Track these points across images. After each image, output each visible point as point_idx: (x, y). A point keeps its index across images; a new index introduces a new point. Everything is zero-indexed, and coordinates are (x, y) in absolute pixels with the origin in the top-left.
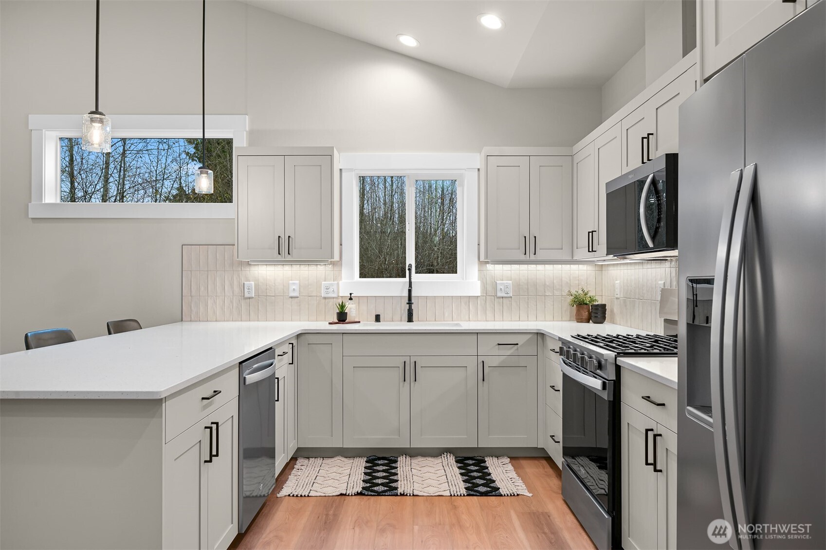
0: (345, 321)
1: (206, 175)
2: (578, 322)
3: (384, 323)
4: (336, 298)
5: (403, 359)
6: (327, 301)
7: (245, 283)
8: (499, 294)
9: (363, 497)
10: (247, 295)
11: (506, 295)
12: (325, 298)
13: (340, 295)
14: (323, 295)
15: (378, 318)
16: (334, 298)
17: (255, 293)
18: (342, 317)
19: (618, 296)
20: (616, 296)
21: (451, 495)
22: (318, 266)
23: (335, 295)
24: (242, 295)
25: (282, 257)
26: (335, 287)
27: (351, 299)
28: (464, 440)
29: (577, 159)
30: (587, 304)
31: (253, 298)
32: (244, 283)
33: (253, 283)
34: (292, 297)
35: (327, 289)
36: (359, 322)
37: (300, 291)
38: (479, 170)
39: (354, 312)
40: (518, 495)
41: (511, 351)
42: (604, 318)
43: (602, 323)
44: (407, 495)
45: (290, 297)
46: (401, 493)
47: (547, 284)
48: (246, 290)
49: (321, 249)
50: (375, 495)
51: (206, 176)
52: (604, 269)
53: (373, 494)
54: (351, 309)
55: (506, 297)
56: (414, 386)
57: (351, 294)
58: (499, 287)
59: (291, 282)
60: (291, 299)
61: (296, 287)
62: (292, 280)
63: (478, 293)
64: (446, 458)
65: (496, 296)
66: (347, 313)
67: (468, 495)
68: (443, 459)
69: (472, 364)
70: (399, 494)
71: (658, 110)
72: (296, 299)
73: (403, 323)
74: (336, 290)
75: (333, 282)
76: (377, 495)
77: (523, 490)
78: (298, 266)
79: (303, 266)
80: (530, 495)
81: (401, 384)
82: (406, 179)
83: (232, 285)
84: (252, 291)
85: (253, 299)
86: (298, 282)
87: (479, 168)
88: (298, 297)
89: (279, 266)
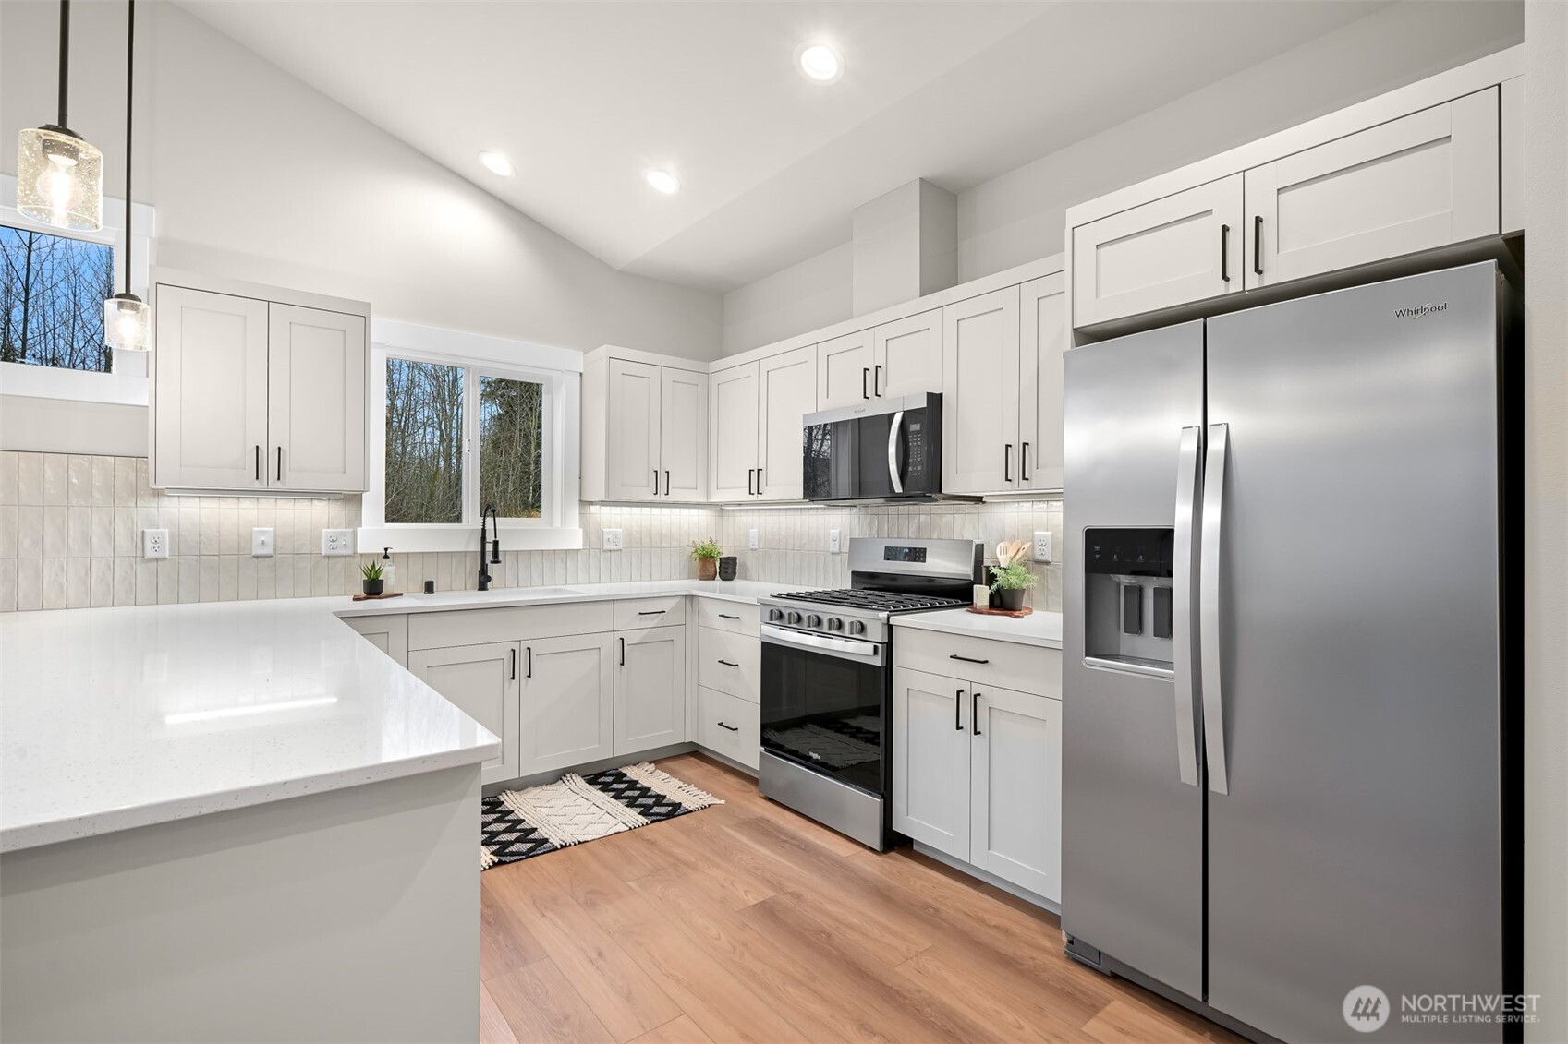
0: (378, 594)
1: (134, 312)
2: (701, 579)
3: (440, 594)
4: (350, 556)
5: (510, 646)
6: (331, 561)
7: (146, 530)
8: (607, 547)
9: (505, 866)
10: (150, 553)
11: (614, 548)
12: (328, 557)
13: (358, 552)
14: (324, 553)
15: (429, 587)
16: (345, 556)
17: (170, 550)
18: (374, 588)
19: (756, 547)
20: (752, 547)
21: (630, 829)
22: (315, 502)
23: (350, 552)
24: (139, 553)
25: (262, 484)
26: (349, 539)
27: (386, 557)
28: (595, 751)
29: (716, 379)
30: (713, 557)
31: (166, 559)
32: (143, 532)
33: (167, 530)
34: (257, 557)
35: (332, 541)
36: (401, 594)
37: (275, 545)
38: (581, 374)
39: (393, 580)
40: (709, 805)
41: (656, 620)
42: (735, 573)
43: (732, 580)
44: (570, 845)
45: (254, 557)
46: (561, 845)
47: (664, 532)
48: (149, 545)
49: (345, 472)
50: (523, 859)
51: (132, 316)
52: (725, 513)
53: (519, 857)
54: (389, 574)
55: (614, 551)
56: (526, 685)
57: (386, 549)
58: (606, 537)
59: (256, 529)
60: (255, 559)
61: (269, 539)
62: (258, 527)
63: (578, 544)
64: (571, 781)
65: (602, 549)
66: (382, 581)
67: (652, 822)
68: (568, 783)
69: (607, 644)
70: (559, 847)
71: (889, 341)
72: (268, 559)
73: (468, 592)
74: (350, 543)
75: (344, 530)
76: (526, 858)
77: (711, 800)
78: (273, 501)
79: (284, 501)
80: (723, 802)
81: (506, 684)
82: (460, 372)
83: (111, 537)
84: (164, 545)
85: (166, 562)
86: (271, 529)
87: (582, 371)
88: (271, 556)
89: (230, 500)
